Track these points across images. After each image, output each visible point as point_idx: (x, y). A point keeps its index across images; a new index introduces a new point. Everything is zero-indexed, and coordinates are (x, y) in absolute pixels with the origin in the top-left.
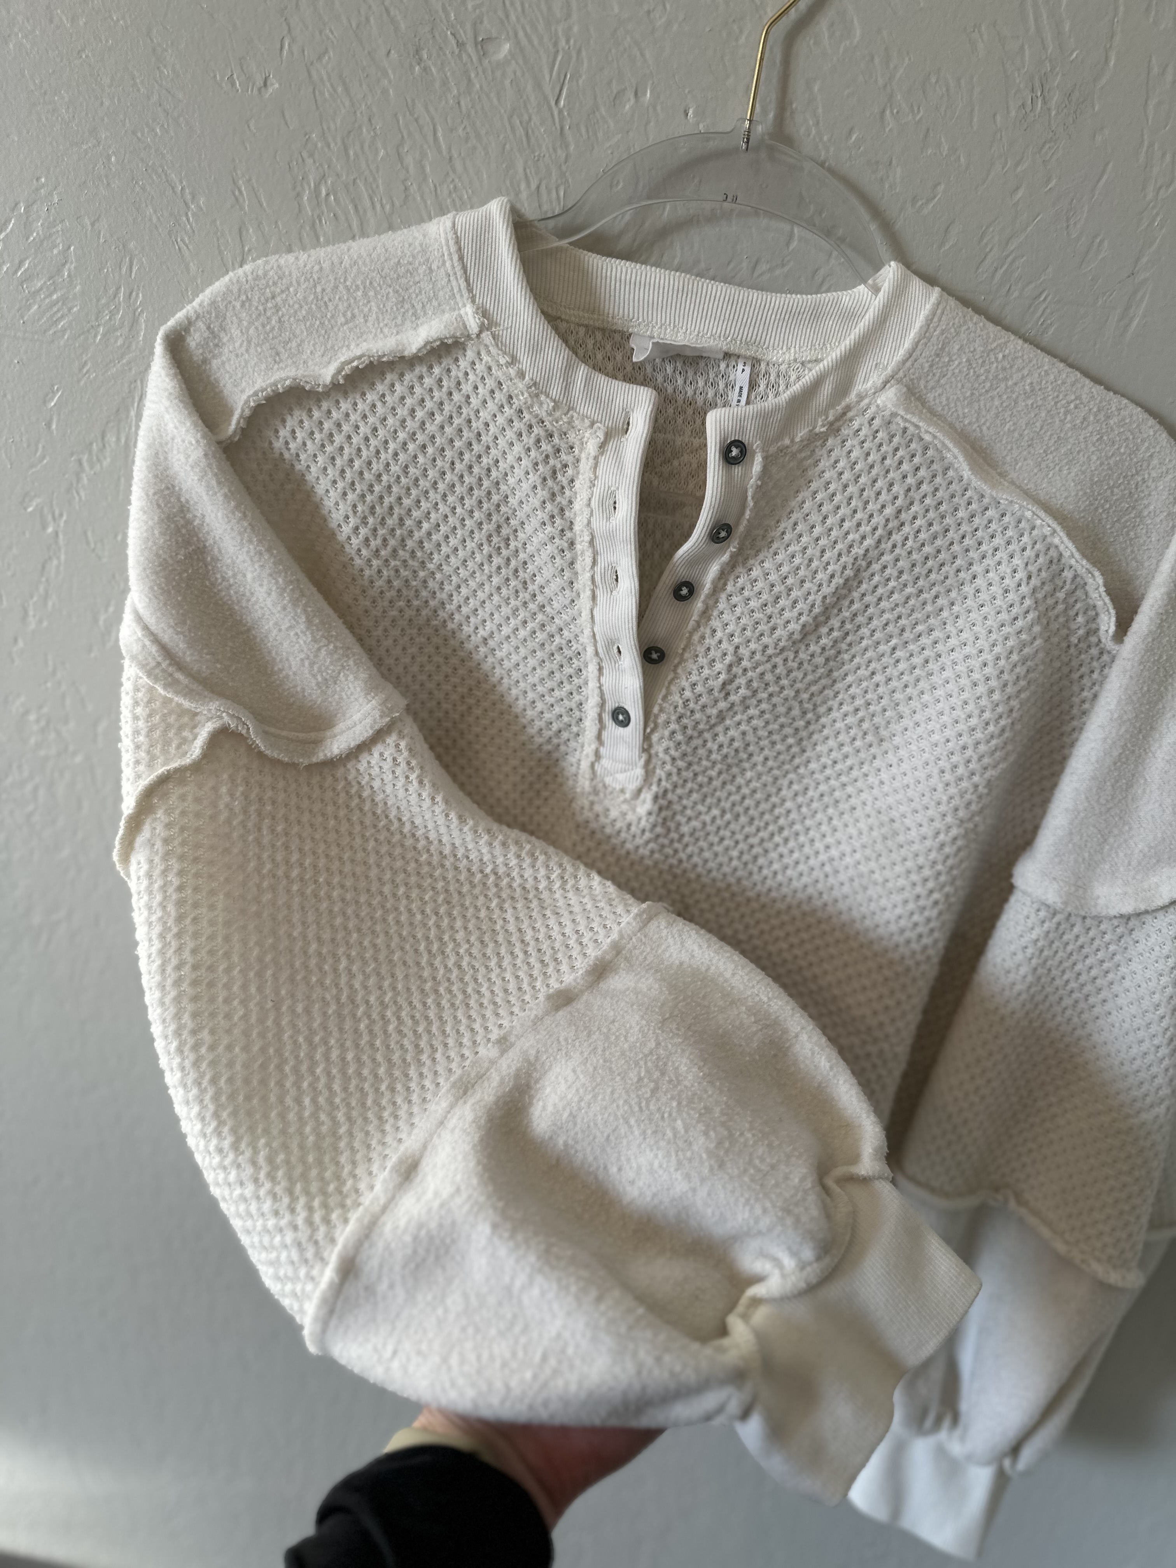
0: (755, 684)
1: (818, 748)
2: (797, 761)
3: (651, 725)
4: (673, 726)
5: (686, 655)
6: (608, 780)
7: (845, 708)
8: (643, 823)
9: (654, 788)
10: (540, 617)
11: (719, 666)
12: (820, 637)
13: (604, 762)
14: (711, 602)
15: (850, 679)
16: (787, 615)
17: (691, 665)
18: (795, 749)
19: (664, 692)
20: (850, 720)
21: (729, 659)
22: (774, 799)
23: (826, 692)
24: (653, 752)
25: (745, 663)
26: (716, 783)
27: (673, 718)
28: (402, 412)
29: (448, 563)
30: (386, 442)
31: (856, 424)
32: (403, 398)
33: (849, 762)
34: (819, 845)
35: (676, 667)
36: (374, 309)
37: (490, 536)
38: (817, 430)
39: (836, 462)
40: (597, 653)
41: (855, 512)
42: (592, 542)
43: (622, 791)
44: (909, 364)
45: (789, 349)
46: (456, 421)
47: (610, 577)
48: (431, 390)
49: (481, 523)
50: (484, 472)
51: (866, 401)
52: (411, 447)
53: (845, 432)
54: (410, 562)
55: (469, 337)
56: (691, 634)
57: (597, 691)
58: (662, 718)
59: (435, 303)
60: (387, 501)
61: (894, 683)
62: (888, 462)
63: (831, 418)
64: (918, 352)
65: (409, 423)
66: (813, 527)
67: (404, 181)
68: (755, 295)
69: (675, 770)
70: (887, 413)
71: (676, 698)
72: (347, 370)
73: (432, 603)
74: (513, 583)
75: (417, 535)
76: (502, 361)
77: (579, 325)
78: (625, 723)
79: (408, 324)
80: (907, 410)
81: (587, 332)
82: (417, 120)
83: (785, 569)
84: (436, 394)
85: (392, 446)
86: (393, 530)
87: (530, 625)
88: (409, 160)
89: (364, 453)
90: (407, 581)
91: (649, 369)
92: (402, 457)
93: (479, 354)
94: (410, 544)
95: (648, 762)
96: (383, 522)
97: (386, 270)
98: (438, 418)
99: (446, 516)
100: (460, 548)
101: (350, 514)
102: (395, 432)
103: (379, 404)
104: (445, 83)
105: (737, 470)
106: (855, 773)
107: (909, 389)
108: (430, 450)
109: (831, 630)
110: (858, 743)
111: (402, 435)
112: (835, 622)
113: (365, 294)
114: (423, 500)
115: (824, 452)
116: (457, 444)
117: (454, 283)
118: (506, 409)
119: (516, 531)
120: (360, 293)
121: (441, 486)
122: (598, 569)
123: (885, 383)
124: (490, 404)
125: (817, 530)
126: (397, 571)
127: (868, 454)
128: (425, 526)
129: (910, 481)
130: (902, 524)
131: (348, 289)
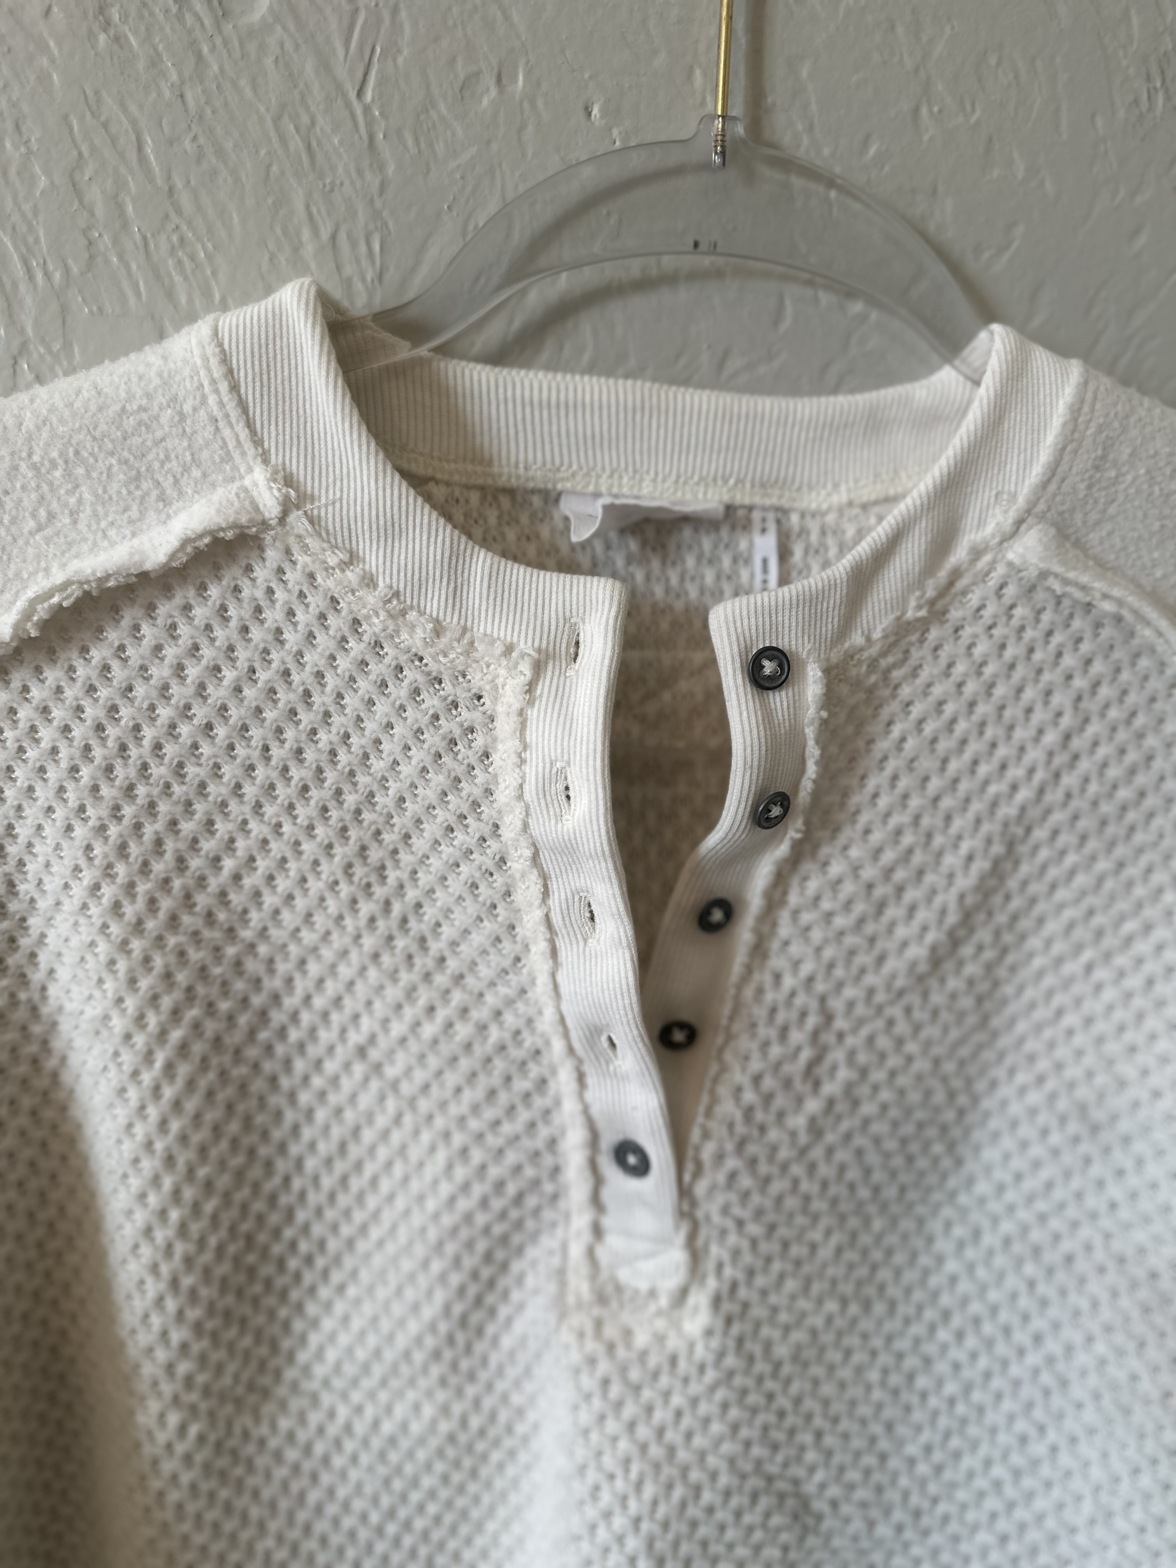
0: (861, 1058)
2: (952, 1183)
3: (690, 1167)
4: (732, 1163)
5: (736, 1027)
6: (624, 1276)
7: (1020, 1078)
8: (700, 1352)
9: (711, 1282)
10: (457, 996)
11: (796, 1036)
12: (961, 964)
13: (610, 1241)
14: (766, 929)
15: (1021, 1026)
16: (902, 931)
17: (745, 1043)
18: (945, 1163)
20: (1032, 1098)
21: (812, 1021)
22: (923, 1261)
23: (985, 1054)
24: (700, 1214)
25: (840, 1024)
26: (825, 1253)
27: (729, 1147)
28: (159, 672)
29: (278, 924)
30: (137, 728)
31: (974, 599)
32: (158, 648)
33: (1045, 1174)
34: (1021, 1337)
35: (721, 1051)
36: (87, 496)
37: (350, 865)
38: (910, 615)
39: (950, 665)
40: (571, 1050)
41: (994, 745)
42: (536, 856)
43: (652, 1293)
44: (1052, 487)
45: (836, 486)
46: (263, 676)
47: (579, 915)
48: (208, 628)
49: (330, 846)
50: (325, 757)
51: (987, 558)
52: (184, 729)
53: (955, 614)
54: (207, 934)
55: (265, 525)
56: (739, 988)
57: (580, 1120)
59: (196, 473)
60: (149, 830)
61: (1100, 1027)
62: (1038, 656)
63: (930, 593)
64: (1064, 467)
65: (175, 689)
66: (926, 777)
67: (85, 232)
69: (745, 1245)
70: (1033, 573)
71: (727, 1107)
72: (42, 612)
73: (257, 1001)
74: (400, 943)
75: (214, 883)
76: (332, 561)
77: (468, 487)
78: (642, 1168)
79: (151, 515)
80: (1064, 563)
81: (483, 499)
83: (887, 857)
84: (219, 633)
85: (148, 733)
86: (166, 881)
87: (442, 1014)
88: (95, 195)
89: (98, 752)
91: (599, 547)
92: (170, 750)
93: (288, 552)
94: (202, 900)
96: (145, 868)
97: (103, 427)
98: (229, 675)
100: (297, 893)
101: (83, 863)
103: (115, 665)
104: (155, 62)
105: (779, 700)
106: (1059, 1194)
107: (1059, 530)
108: (221, 732)
109: (980, 948)
110: (1055, 1138)
111: (165, 713)
112: (984, 935)
113: (68, 474)
114: (218, 819)
115: (926, 650)
116: (270, 715)
117: (227, 433)
118: (352, 643)
119: (395, 852)
120: (58, 474)
122: (554, 902)
123: (1019, 523)
124: (321, 638)
125: (935, 784)
126: (182, 954)
127: (1003, 646)
128: (228, 864)
129: (1079, 683)
130: (1076, 757)
131: (35, 467)
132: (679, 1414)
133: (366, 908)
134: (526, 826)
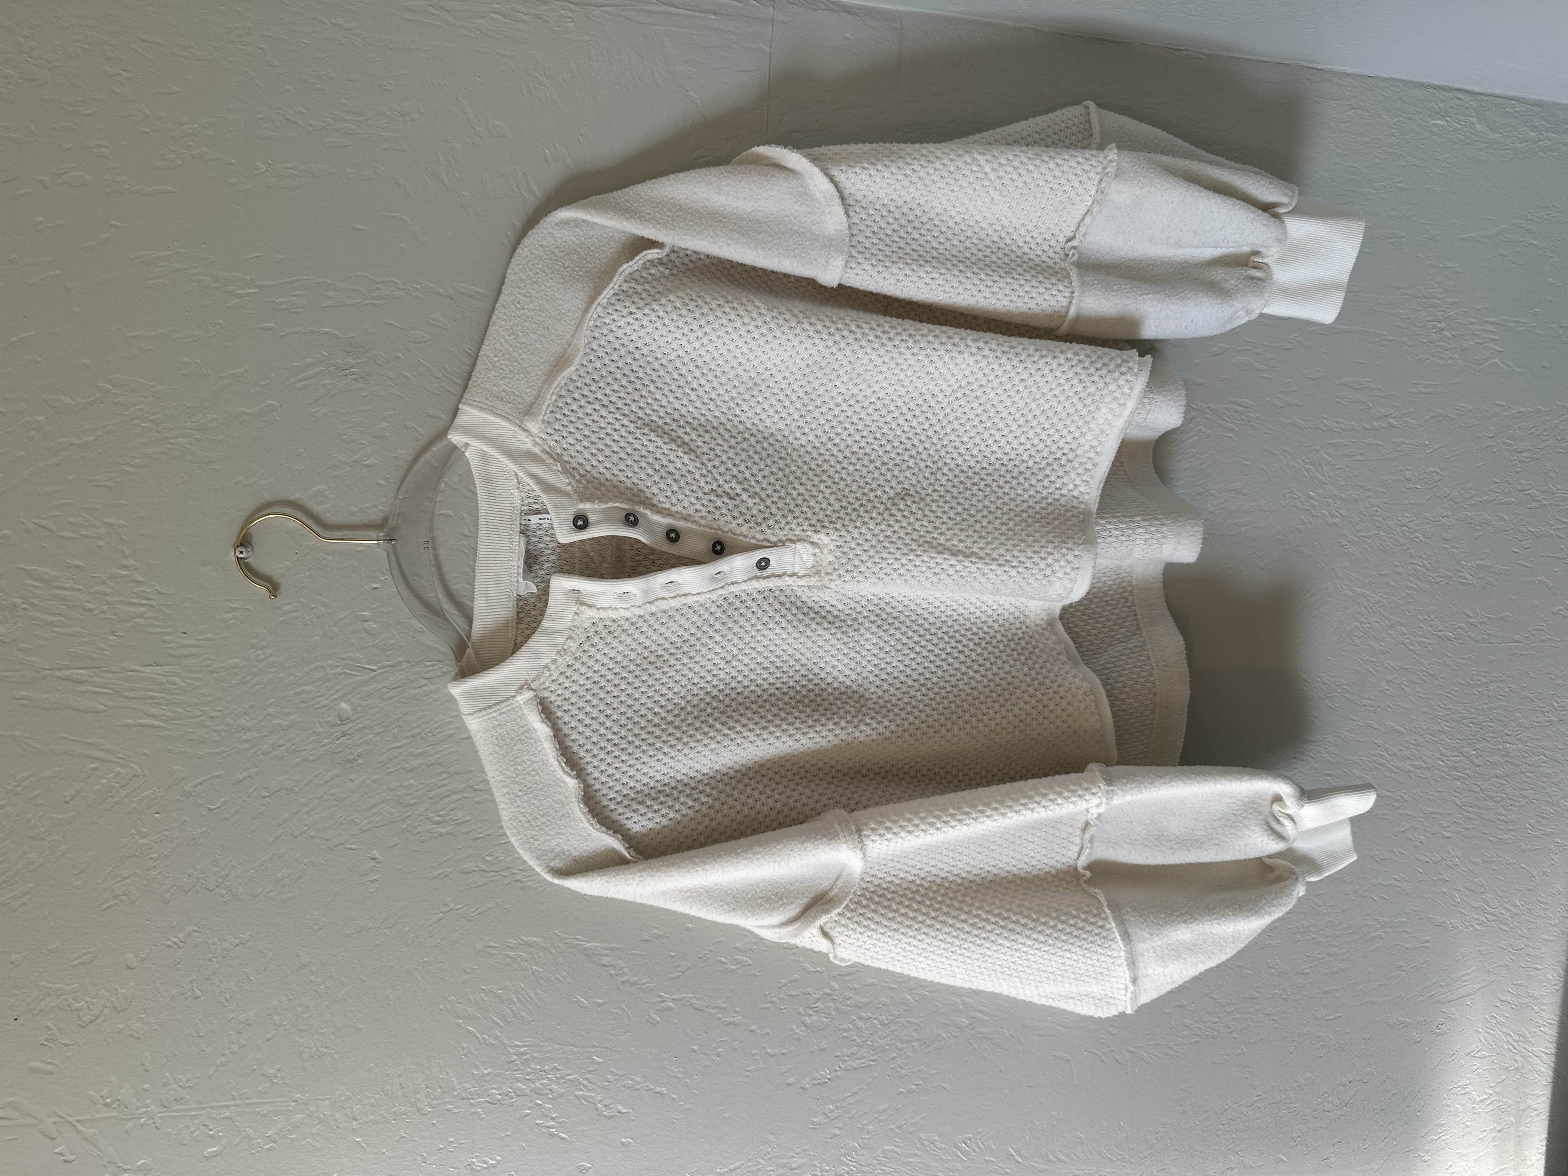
0: (728, 478)
1: (768, 425)
2: (779, 438)
3: (765, 543)
4: (764, 527)
5: (716, 527)
6: (809, 565)
7: (737, 413)
8: (835, 537)
9: (809, 533)
10: (705, 628)
11: (719, 503)
12: (692, 440)
13: (796, 570)
14: (678, 516)
15: (717, 414)
16: (679, 465)
17: (721, 523)
18: (771, 441)
19: (741, 538)
20: (745, 408)
21: (713, 498)
22: (809, 449)
23: (728, 427)
24: (783, 539)
25: (714, 487)
26: (802, 490)
27: (758, 529)
28: (588, 732)
29: (679, 693)
30: (608, 740)
31: (553, 443)
32: (579, 733)
33: (775, 403)
34: (837, 411)
35: (724, 532)
36: (527, 757)
37: (657, 667)
38: (560, 469)
39: (578, 452)
40: (722, 587)
41: (607, 434)
42: (650, 603)
43: (814, 555)
44: (510, 417)
45: (512, 494)
46: (588, 698)
47: (672, 586)
48: (572, 716)
49: (650, 675)
50: (617, 677)
51: (537, 440)
52: (608, 724)
53: (559, 450)
54: (682, 717)
55: (536, 696)
56: (700, 525)
57: (748, 583)
58: (760, 537)
59: (519, 720)
60: (644, 736)
61: (715, 385)
62: (573, 419)
63: (551, 461)
64: (502, 413)
65: (594, 727)
66: (620, 459)
68: (482, 521)
69: (796, 521)
70: (543, 426)
71: (744, 529)
72: (568, 769)
73: (708, 700)
74: (685, 649)
75: (664, 715)
76: (548, 674)
77: (517, 628)
78: (767, 561)
79: (533, 735)
80: (539, 414)
81: (521, 623)
82: (390, 760)
83: (650, 471)
84: (574, 713)
85: (610, 736)
86: (663, 730)
87: (712, 634)
89: (617, 753)
90: (695, 718)
91: (537, 580)
92: (615, 729)
93: (545, 689)
94: (670, 718)
95: (793, 541)
96: (658, 737)
97: (503, 752)
98: (588, 709)
99: (648, 697)
100: (668, 686)
101: (656, 758)
102: (601, 735)
103: (585, 748)
105: (592, 518)
106: (782, 397)
107: (526, 414)
108: (609, 712)
109: (686, 433)
110: (760, 399)
111: (602, 731)
112: (680, 432)
113: (519, 764)
114: (640, 713)
115: (572, 461)
116: (602, 696)
117: (505, 710)
118: (576, 667)
119: (651, 652)
120: (519, 768)
121: (630, 702)
122: (666, 596)
123: (525, 430)
124: (575, 678)
125: (622, 455)
126: (689, 725)
127: (570, 432)
128: (657, 710)
129: (583, 403)
130: (611, 402)
131: (517, 775)
132: (858, 544)
133: (672, 661)
134: (639, 606)
